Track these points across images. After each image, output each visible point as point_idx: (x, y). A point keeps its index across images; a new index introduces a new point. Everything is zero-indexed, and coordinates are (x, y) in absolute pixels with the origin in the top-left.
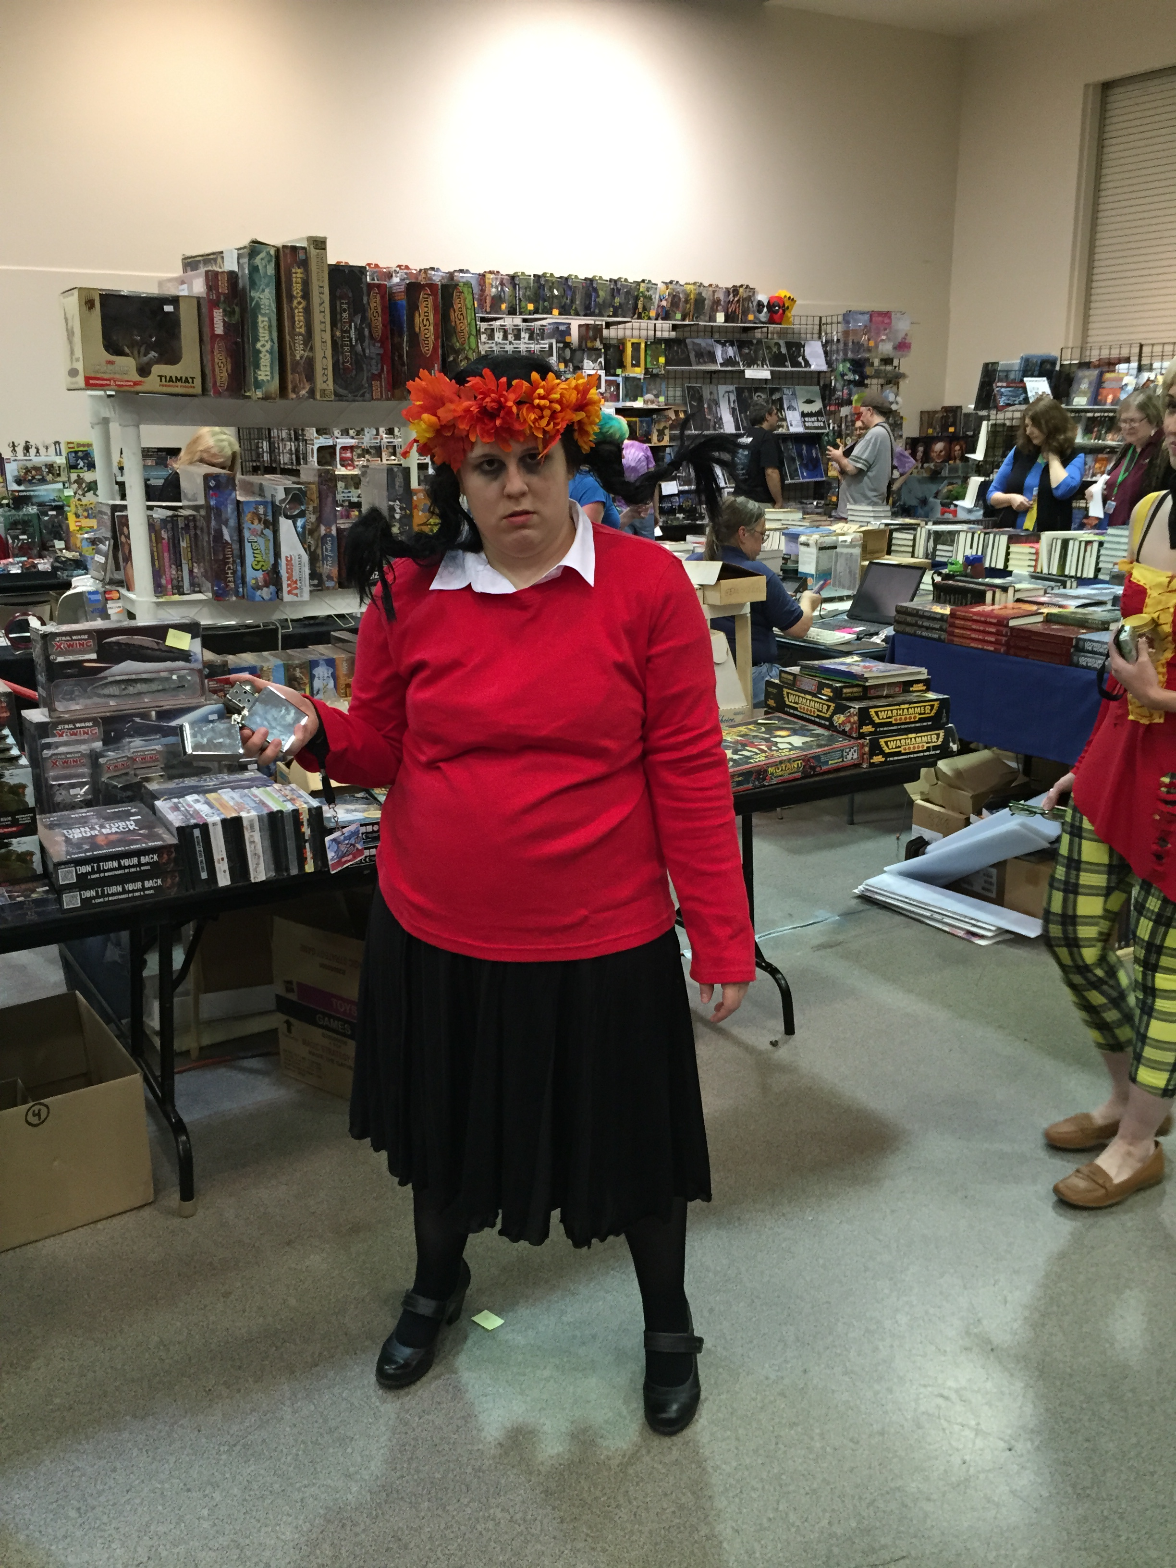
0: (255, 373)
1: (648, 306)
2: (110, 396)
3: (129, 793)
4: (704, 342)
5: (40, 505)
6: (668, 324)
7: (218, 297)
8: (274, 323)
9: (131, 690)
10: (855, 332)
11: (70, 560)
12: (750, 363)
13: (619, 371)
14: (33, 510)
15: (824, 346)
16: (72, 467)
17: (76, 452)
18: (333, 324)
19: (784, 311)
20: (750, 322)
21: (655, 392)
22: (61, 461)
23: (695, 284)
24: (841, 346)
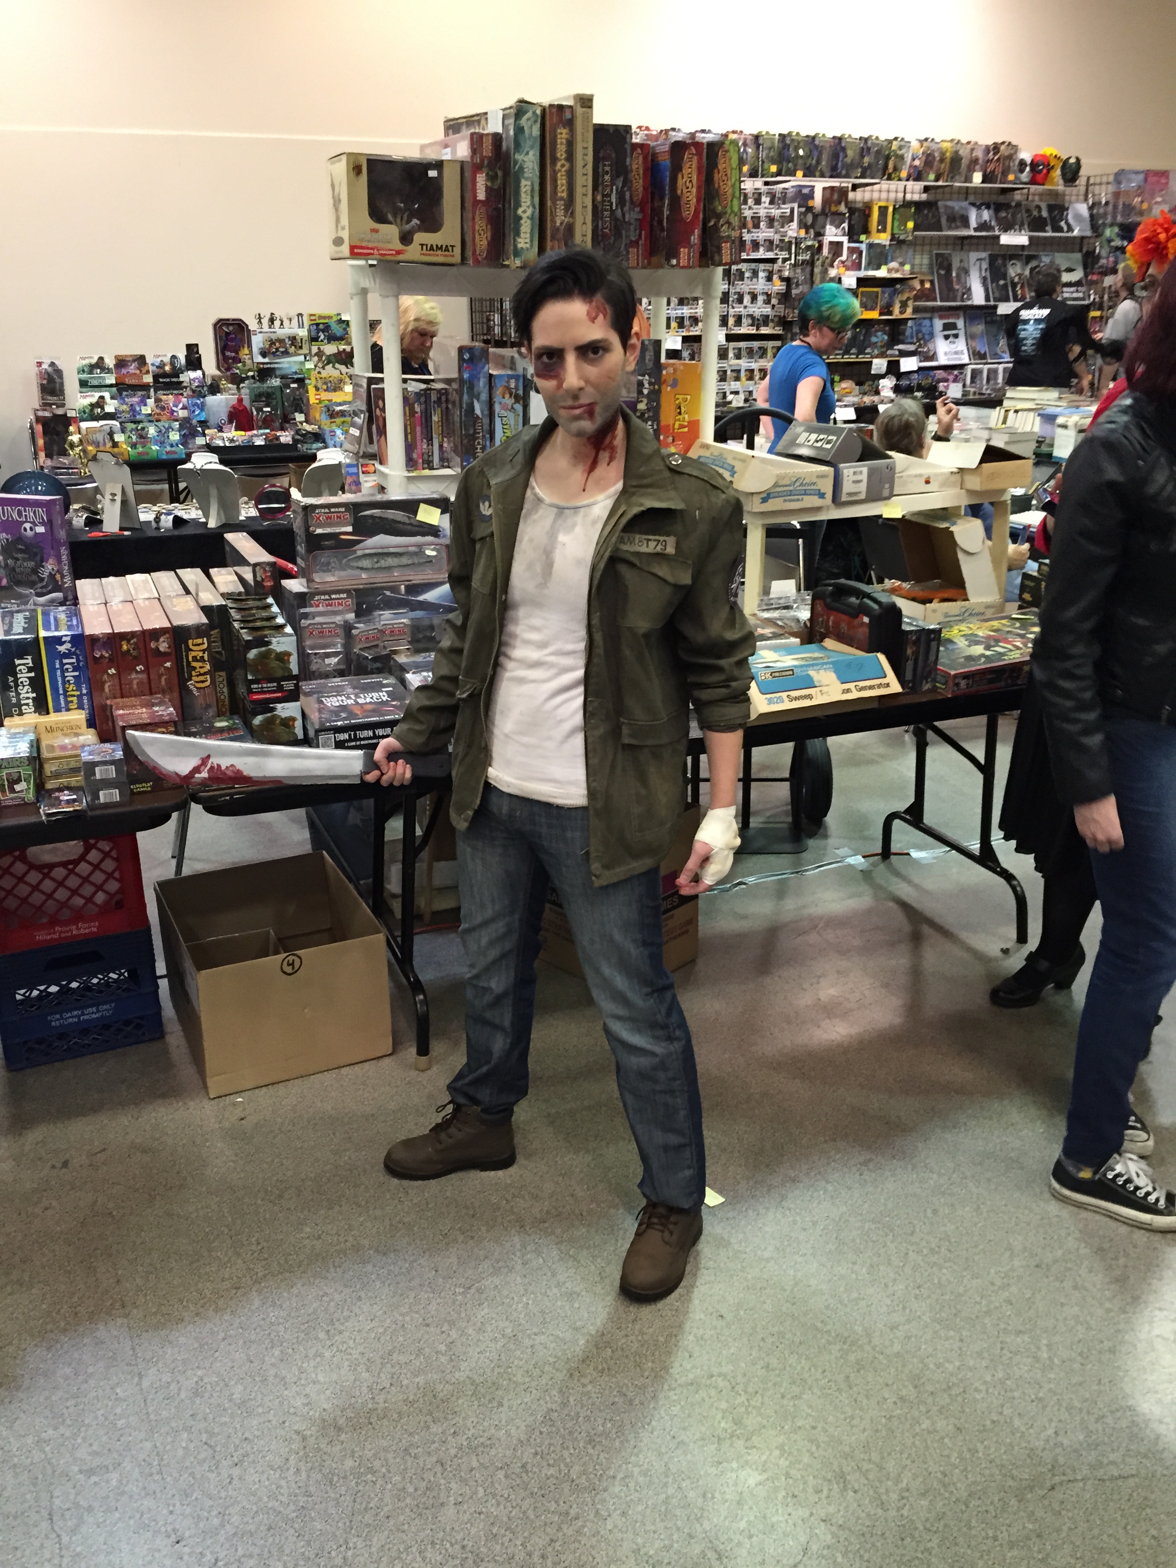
0: (515, 240)
1: (899, 166)
2: (371, 266)
3: (378, 665)
4: (957, 205)
5: (283, 377)
6: (919, 185)
7: (482, 161)
8: (537, 187)
9: (382, 563)
10: (1127, 193)
11: (309, 432)
12: (1007, 227)
13: (863, 237)
14: (276, 382)
15: (1091, 208)
16: (314, 339)
17: (318, 325)
18: (595, 188)
19: (1048, 171)
20: (1010, 182)
21: (900, 260)
22: (303, 333)
23: (952, 141)
24: (1110, 207)
